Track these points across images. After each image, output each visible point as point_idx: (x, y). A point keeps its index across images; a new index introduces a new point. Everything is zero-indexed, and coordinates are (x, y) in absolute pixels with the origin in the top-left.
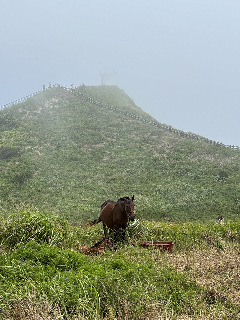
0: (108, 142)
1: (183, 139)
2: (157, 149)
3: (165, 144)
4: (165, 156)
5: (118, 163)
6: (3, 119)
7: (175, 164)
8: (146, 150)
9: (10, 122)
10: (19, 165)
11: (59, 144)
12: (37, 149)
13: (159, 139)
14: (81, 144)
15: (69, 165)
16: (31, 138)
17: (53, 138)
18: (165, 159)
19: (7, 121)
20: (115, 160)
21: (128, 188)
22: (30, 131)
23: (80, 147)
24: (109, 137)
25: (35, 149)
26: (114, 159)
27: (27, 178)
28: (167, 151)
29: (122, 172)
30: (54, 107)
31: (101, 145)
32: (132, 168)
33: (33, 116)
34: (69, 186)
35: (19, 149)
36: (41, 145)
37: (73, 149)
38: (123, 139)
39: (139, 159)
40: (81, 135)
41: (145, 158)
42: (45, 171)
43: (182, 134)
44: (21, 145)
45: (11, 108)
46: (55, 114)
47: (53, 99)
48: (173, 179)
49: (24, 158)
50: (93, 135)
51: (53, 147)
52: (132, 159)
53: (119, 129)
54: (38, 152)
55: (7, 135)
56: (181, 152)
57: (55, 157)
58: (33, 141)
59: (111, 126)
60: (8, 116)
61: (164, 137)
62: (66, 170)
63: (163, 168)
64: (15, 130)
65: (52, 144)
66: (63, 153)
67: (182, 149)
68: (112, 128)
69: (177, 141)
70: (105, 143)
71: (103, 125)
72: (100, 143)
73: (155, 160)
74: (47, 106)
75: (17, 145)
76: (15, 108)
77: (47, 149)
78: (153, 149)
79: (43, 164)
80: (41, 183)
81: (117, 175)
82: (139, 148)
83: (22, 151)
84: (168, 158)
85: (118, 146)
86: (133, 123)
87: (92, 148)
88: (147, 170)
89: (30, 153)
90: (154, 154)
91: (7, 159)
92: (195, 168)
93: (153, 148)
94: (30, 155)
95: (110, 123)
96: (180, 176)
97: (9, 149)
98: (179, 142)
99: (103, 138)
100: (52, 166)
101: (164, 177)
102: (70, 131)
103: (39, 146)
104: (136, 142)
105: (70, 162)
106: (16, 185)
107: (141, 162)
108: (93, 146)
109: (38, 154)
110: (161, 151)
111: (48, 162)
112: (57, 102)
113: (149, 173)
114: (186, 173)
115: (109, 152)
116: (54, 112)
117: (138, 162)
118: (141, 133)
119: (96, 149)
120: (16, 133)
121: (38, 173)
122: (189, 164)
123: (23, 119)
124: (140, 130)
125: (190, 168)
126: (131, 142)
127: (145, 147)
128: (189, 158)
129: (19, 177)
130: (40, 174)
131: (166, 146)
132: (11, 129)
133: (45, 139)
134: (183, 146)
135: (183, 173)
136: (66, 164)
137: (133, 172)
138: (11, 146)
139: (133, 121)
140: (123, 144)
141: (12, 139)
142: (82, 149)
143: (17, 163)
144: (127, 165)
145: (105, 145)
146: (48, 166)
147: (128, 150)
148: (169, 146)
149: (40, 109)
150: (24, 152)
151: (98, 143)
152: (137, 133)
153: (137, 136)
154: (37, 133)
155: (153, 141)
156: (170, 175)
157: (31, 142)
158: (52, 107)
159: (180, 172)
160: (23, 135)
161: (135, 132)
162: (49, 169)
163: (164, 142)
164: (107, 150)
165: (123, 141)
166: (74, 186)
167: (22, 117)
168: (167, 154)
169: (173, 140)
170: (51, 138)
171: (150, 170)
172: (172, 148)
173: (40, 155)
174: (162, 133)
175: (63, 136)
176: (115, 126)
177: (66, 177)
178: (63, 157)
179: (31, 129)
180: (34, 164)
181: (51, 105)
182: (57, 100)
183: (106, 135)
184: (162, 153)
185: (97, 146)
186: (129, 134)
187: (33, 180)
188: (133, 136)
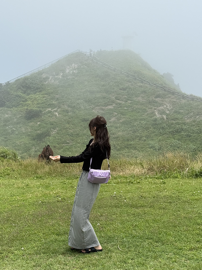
0: (117, 104)
1: (183, 101)
2: (158, 110)
3: (167, 106)
4: (165, 117)
5: (123, 123)
6: (29, 84)
7: (172, 124)
8: (149, 111)
9: (34, 87)
10: (40, 125)
11: (74, 107)
12: (56, 111)
13: (163, 101)
14: (93, 106)
15: (81, 125)
16: (51, 101)
17: (70, 101)
18: (164, 120)
19: (32, 86)
20: (121, 121)
21: (128, 145)
22: (51, 95)
23: (93, 109)
24: (118, 100)
25: (54, 111)
26: (120, 119)
27: (46, 136)
28: (168, 112)
29: (125, 131)
30: (73, 73)
31: (110, 107)
32: (134, 128)
33: (55, 81)
34: (79, 143)
35: (41, 111)
36: (59, 107)
37: (86, 111)
38: (130, 102)
39: (141, 120)
40: (94, 98)
41: (147, 118)
42: (61, 130)
43: (184, 97)
44: (43, 108)
45: (36, 73)
46: (73, 78)
47: (73, 65)
48: (168, 137)
49: (45, 119)
50: (104, 98)
51: (70, 109)
52: (136, 120)
53: (127, 92)
54: (57, 114)
55: (32, 99)
56: (180, 113)
57: (70, 118)
58: (53, 104)
59: (121, 89)
60: (33, 82)
61: (166, 99)
62: (78, 129)
63: (160, 127)
64: (38, 94)
65: (69, 106)
66: (77, 115)
67: (180, 111)
68: (122, 91)
69: (178, 103)
70: (114, 105)
71: (114, 89)
72: (110, 105)
73: (155, 120)
74: (67, 71)
75: (39, 107)
76: (40, 73)
77: (64, 111)
78: (155, 111)
79: (60, 124)
80: (57, 140)
81: (120, 133)
82: (143, 109)
83: (43, 113)
84: (167, 118)
85: (125, 108)
86: (141, 87)
87: (103, 110)
88: (146, 129)
89: (49, 114)
90: (155, 115)
91: (31, 119)
92: (188, 128)
93: (155, 109)
94: (49, 116)
95: (121, 87)
96: (175, 135)
97: (32, 111)
98: (179, 104)
99: (113, 100)
100: (67, 126)
101: (160, 135)
102: (85, 94)
103: (58, 109)
104: (142, 104)
105: (82, 123)
106: (37, 142)
107: (142, 122)
108: (104, 108)
109: (56, 116)
110: (162, 113)
111: (64, 122)
112: (76, 68)
113: (148, 132)
114: (180, 132)
115: (116, 114)
116: (73, 77)
117: (140, 123)
118: (147, 96)
119: (106, 111)
120: (39, 97)
121: (55, 132)
122: (184, 124)
123: (46, 84)
124: (146, 93)
125: (185, 127)
126: (136, 104)
127: (149, 108)
128: (186, 119)
129: (39, 135)
130: (57, 133)
131: (168, 107)
132: (35, 93)
133: (63, 102)
134: (182, 107)
135: (178, 132)
136: (79, 124)
137: (134, 132)
138: (35, 109)
139: (141, 84)
140: (130, 106)
141: (35, 102)
142: (94, 111)
143: (38, 123)
144: (131, 125)
145: (114, 107)
146: (64, 126)
147: (133, 111)
148: (170, 108)
149: (61, 74)
150: (45, 114)
151: (108, 105)
152: (143, 95)
153: (143, 99)
154: (57, 96)
155: (156, 103)
156: (165, 133)
157: (51, 105)
158: (71, 72)
159: (175, 131)
160: (45, 98)
161: (142, 95)
162: (64, 129)
163: (166, 104)
164: (115, 111)
165: (130, 103)
166: (84, 143)
167: (46, 81)
168: (167, 115)
169: (174, 102)
170: (68, 101)
171: (149, 129)
172: (172, 109)
173: (58, 116)
174: (166, 96)
175: (79, 99)
176: (124, 89)
177: (78, 135)
178: (77, 118)
179: (52, 93)
180: (52, 124)
181: (71, 70)
182: (76, 66)
183: (116, 98)
184: (163, 114)
185: (107, 108)
186: (136, 97)
187: (51, 138)
188: (140, 98)
